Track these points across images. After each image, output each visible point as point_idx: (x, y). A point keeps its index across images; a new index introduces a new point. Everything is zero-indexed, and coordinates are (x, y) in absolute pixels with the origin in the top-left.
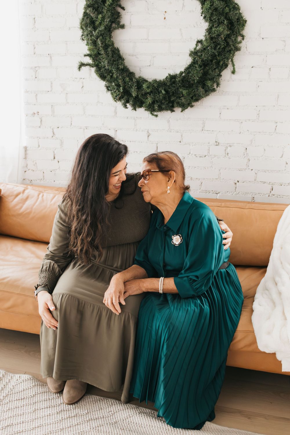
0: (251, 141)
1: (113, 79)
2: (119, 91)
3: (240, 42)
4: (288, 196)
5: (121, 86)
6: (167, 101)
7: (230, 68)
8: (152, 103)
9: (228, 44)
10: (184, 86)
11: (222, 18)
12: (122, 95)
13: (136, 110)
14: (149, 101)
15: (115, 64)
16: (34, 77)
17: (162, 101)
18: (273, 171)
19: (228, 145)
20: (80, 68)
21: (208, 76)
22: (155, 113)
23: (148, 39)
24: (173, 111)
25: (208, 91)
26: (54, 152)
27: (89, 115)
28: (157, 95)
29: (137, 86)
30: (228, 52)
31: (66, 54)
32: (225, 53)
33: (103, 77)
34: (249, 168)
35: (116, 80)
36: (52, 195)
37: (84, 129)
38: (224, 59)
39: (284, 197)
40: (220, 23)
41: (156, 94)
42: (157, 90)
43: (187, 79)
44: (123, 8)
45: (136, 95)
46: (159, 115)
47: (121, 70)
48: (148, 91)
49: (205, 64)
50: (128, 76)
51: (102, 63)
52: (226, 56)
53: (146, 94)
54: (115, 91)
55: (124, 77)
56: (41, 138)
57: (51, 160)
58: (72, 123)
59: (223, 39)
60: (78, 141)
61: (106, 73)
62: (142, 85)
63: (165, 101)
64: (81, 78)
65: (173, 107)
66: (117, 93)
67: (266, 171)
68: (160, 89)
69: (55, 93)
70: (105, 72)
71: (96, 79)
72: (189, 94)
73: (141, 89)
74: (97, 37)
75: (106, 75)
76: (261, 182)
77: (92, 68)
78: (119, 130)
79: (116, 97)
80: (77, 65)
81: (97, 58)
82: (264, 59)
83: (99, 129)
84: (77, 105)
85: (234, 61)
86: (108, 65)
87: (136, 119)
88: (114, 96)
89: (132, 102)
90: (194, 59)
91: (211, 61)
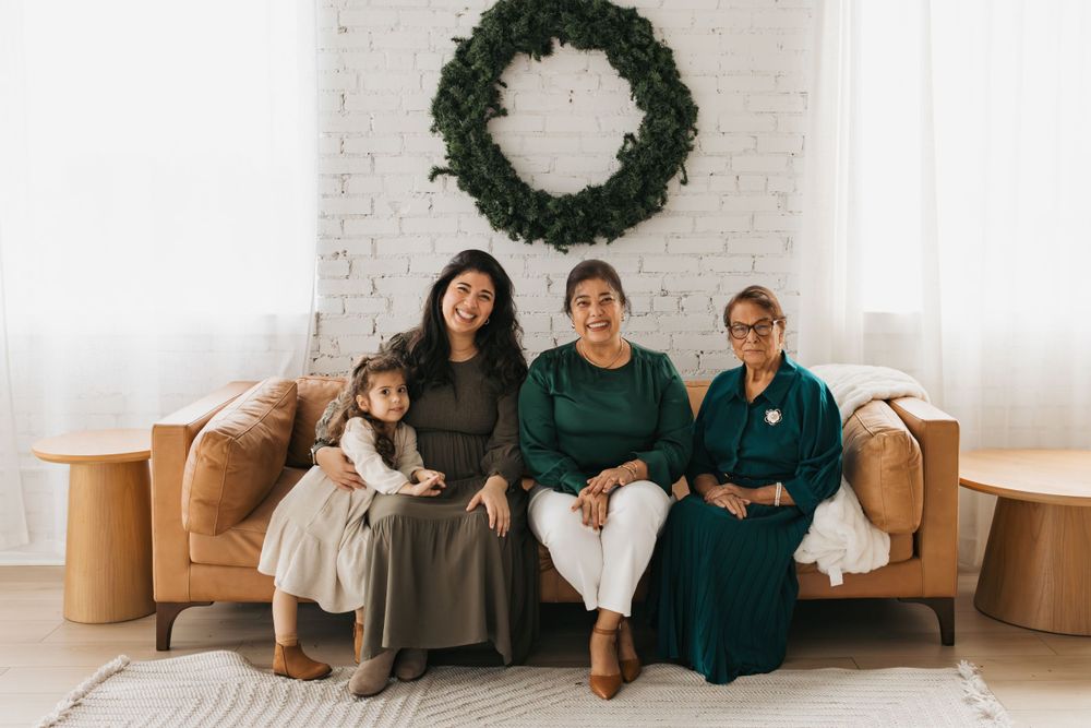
0: (719, 286)
1: (494, 195)
2: (504, 212)
3: (692, 139)
5: (510, 204)
6: (585, 227)
7: (680, 175)
8: (560, 231)
9: (677, 143)
10: (613, 204)
11: (668, 106)
12: (508, 220)
13: (531, 243)
14: (557, 228)
15: (500, 171)
16: (339, 191)
17: (577, 228)
19: (683, 294)
20: (432, 178)
21: (649, 189)
22: (564, 248)
23: (545, 132)
24: (592, 243)
25: (652, 210)
26: (374, 321)
27: (442, 253)
28: (571, 219)
29: (538, 205)
30: (677, 153)
31: (400, 153)
32: (674, 155)
33: (474, 192)
35: (500, 196)
38: (673, 164)
40: (665, 113)
41: (570, 216)
42: (572, 211)
43: (617, 193)
44: (504, 85)
45: (535, 219)
46: (569, 251)
47: (510, 180)
48: (556, 212)
49: (644, 172)
50: (521, 190)
51: (475, 169)
52: (674, 159)
53: (553, 216)
54: (496, 213)
55: (514, 191)
56: (348, 296)
57: (369, 335)
58: (410, 267)
59: (671, 135)
61: (482, 185)
62: (545, 204)
63: (583, 228)
64: (430, 193)
65: (593, 236)
66: (499, 217)
68: (575, 209)
69: (378, 217)
70: (479, 183)
71: (455, 193)
72: (622, 216)
73: (544, 210)
74: (468, 130)
75: (481, 188)
77: (452, 177)
79: (498, 222)
80: (429, 172)
81: (466, 161)
82: (727, 163)
84: (419, 236)
85: (685, 166)
87: (526, 258)
88: (494, 221)
89: (526, 231)
90: (626, 163)
91: (653, 166)
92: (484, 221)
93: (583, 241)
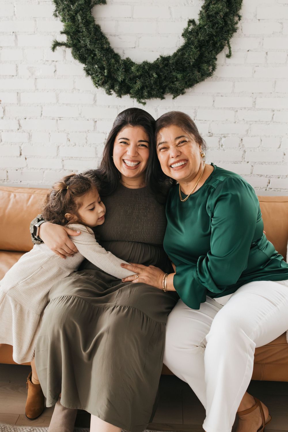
0: (247, 131)
1: (95, 61)
2: (102, 75)
3: (237, 23)
4: (286, 189)
5: (106, 68)
6: (157, 86)
7: (226, 51)
8: (141, 88)
9: (226, 24)
10: (178, 69)
12: (105, 80)
13: (121, 97)
14: (138, 86)
15: (99, 43)
17: (152, 86)
18: (270, 163)
19: (223, 136)
20: (54, 48)
21: (204, 59)
22: (143, 101)
23: (133, 18)
24: (163, 98)
25: (205, 75)
26: (20, 147)
27: (63, 104)
28: (148, 80)
29: (125, 69)
30: (225, 32)
31: (34, 32)
32: (223, 34)
33: (82, 59)
34: (245, 160)
35: (99, 62)
36: (26, 195)
37: (57, 120)
38: (222, 40)
39: (282, 190)
41: (147, 77)
42: (148, 74)
43: (181, 61)
45: (123, 79)
46: (147, 103)
47: (105, 50)
48: (137, 74)
49: (201, 45)
50: (113, 58)
51: (82, 42)
52: (223, 36)
53: (135, 77)
54: (97, 74)
55: (108, 58)
56: (4, 131)
57: (17, 157)
58: (42, 113)
59: (222, 17)
60: (49, 133)
61: (87, 54)
62: (131, 68)
63: (156, 87)
64: (54, 61)
65: (163, 93)
66: (99, 77)
67: (263, 163)
68: (151, 72)
69: (21, 78)
70: (85, 52)
71: (71, 62)
72: (184, 78)
73: (129, 72)
74: (76, 12)
75: (87, 56)
76: (257, 175)
77: (68, 49)
78: (98, 120)
79: (98, 81)
80: (51, 44)
81: (75, 36)
82: (260, 42)
83: (75, 120)
84: (48, 92)
85: (230, 43)
86: (90, 45)
87: (119, 108)
88: (96, 80)
89: (117, 88)
90: (189, 39)
91: (208, 42)
92: (89, 80)
93: (156, 96)
